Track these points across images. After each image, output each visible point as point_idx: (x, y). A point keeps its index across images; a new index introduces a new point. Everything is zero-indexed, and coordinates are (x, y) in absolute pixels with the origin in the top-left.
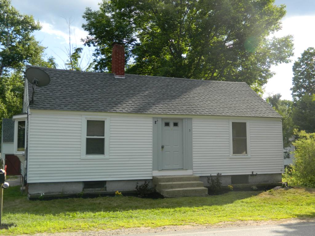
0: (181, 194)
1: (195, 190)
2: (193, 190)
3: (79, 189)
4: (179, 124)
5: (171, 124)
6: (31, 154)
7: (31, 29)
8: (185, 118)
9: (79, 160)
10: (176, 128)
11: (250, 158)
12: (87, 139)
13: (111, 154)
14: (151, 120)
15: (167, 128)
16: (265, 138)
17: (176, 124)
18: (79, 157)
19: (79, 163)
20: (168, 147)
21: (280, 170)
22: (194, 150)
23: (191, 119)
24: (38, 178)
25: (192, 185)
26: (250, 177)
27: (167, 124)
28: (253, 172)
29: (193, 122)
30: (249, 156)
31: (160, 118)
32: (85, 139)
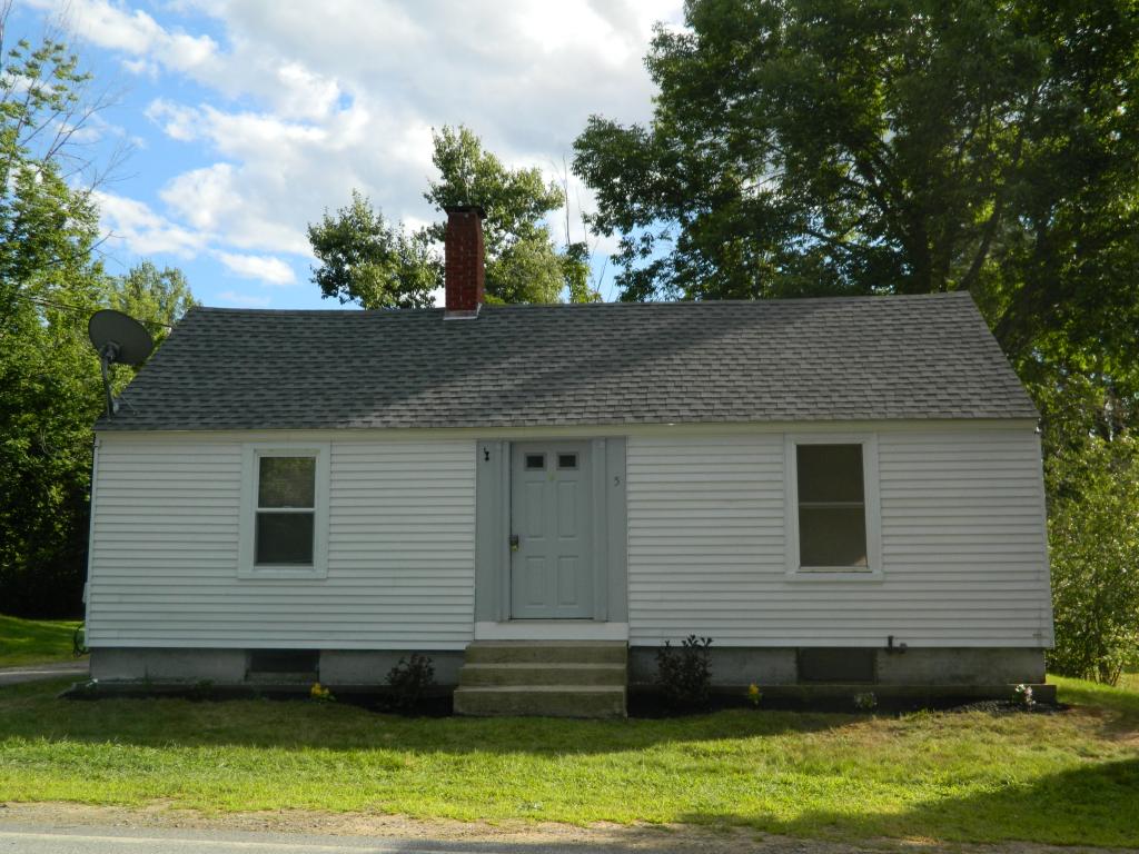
0: (515, 708)
1: (571, 696)
2: (562, 695)
3: (233, 672)
4: (581, 461)
5: (552, 462)
6: (98, 563)
7: (535, 209)
8: (598, 439)
9: (233, 582)
10: (567, 473)
11: (881, 583)
12: (260, 517)
13: (332, 565)
14: (473, 448)
15: (535, 474)
16: (956, 503)
17: (568, 461)
18: (232, 573)
19: (232, 591)
20: (533, 539)
21: (1030, 634)
22: (631, 551)
23: (624, 439)
24: (114, 634)
25: (578, 677)
26: (881, 659)
27: (536, 462)
28: (890, 639)
29: (630, 452)
30: (877, 573)
31: (502, 442)
32: (254, 516)
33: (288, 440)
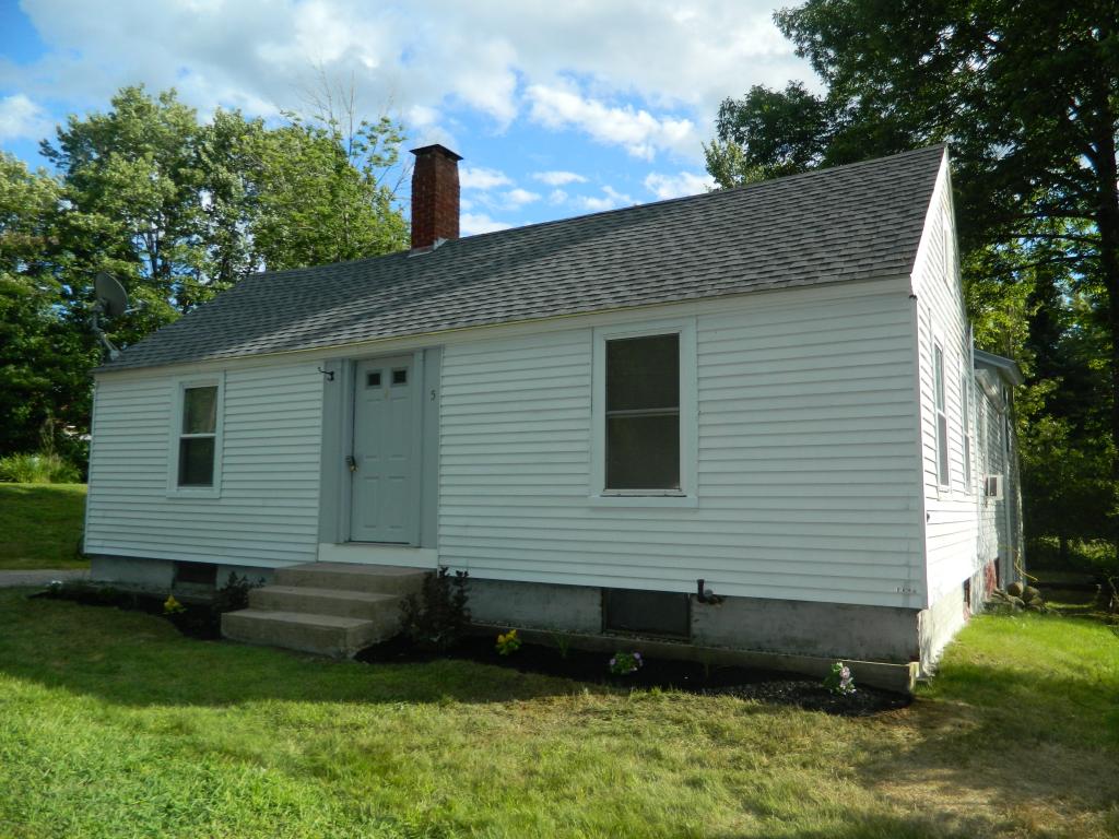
3: (165, 580)
4: (414, 377)
5: (386, 379)
8: (418, 351)
9: (164, 500)
10: (399, 389)
11: (697, 509)
12: (182, 441)
13: (225, 485)
14: (319, 369)
15: (375, 392)
17: (399, 377)
18: (164, 493)
19: (164, 508)
23: (440, 348)
24: (101, 543)
27: (374, 380)
28: (701, 583)
29: (444, 362)
30: (691, 500)
31: (343, 360)
32: (178, 442)
33: (199, 372)
